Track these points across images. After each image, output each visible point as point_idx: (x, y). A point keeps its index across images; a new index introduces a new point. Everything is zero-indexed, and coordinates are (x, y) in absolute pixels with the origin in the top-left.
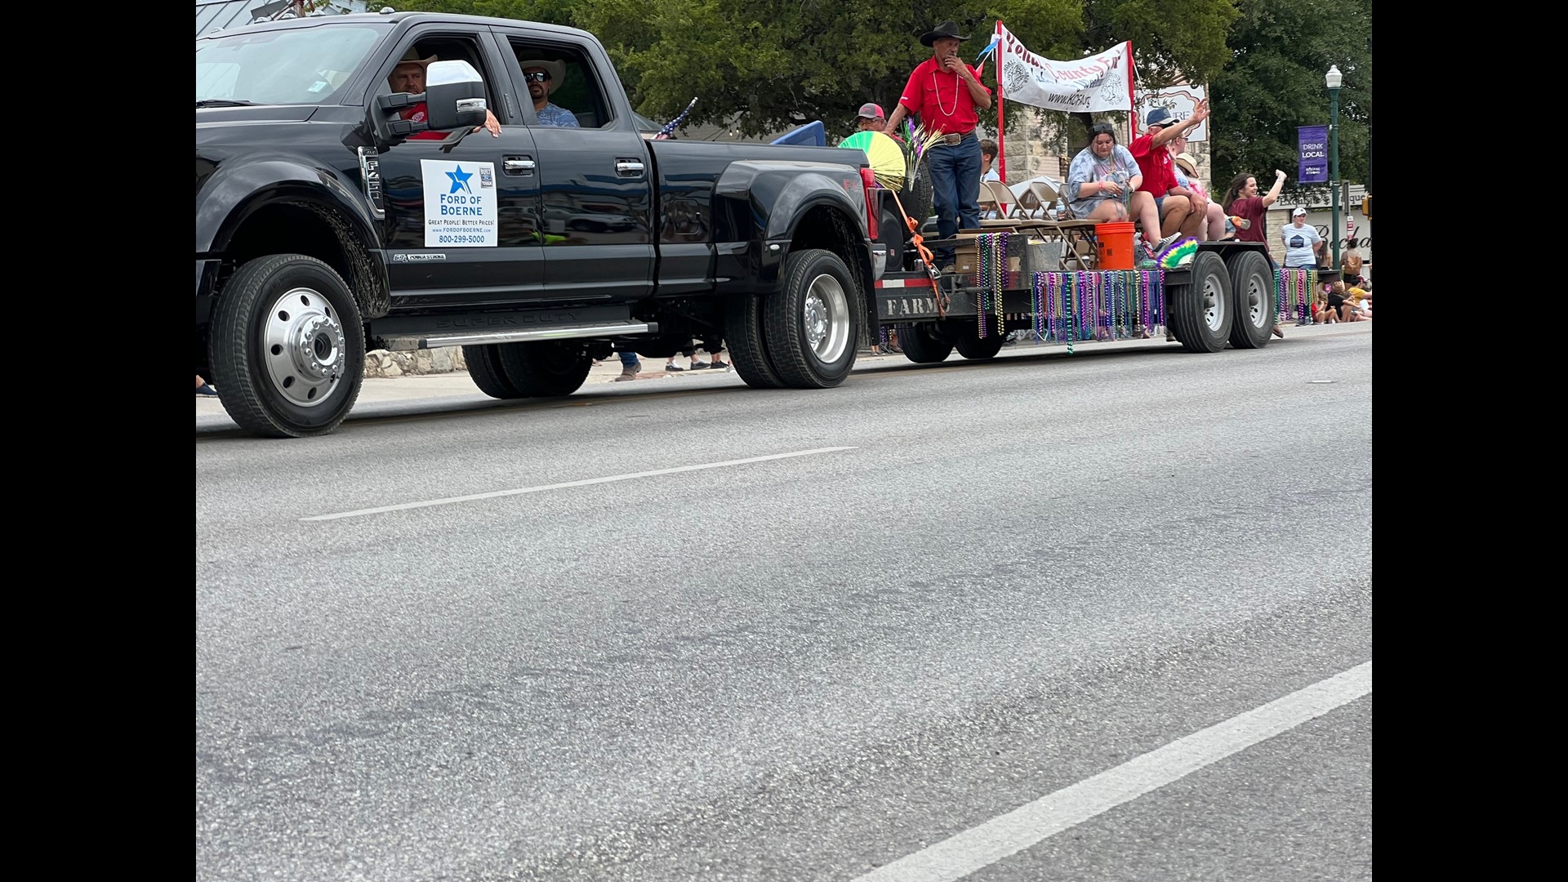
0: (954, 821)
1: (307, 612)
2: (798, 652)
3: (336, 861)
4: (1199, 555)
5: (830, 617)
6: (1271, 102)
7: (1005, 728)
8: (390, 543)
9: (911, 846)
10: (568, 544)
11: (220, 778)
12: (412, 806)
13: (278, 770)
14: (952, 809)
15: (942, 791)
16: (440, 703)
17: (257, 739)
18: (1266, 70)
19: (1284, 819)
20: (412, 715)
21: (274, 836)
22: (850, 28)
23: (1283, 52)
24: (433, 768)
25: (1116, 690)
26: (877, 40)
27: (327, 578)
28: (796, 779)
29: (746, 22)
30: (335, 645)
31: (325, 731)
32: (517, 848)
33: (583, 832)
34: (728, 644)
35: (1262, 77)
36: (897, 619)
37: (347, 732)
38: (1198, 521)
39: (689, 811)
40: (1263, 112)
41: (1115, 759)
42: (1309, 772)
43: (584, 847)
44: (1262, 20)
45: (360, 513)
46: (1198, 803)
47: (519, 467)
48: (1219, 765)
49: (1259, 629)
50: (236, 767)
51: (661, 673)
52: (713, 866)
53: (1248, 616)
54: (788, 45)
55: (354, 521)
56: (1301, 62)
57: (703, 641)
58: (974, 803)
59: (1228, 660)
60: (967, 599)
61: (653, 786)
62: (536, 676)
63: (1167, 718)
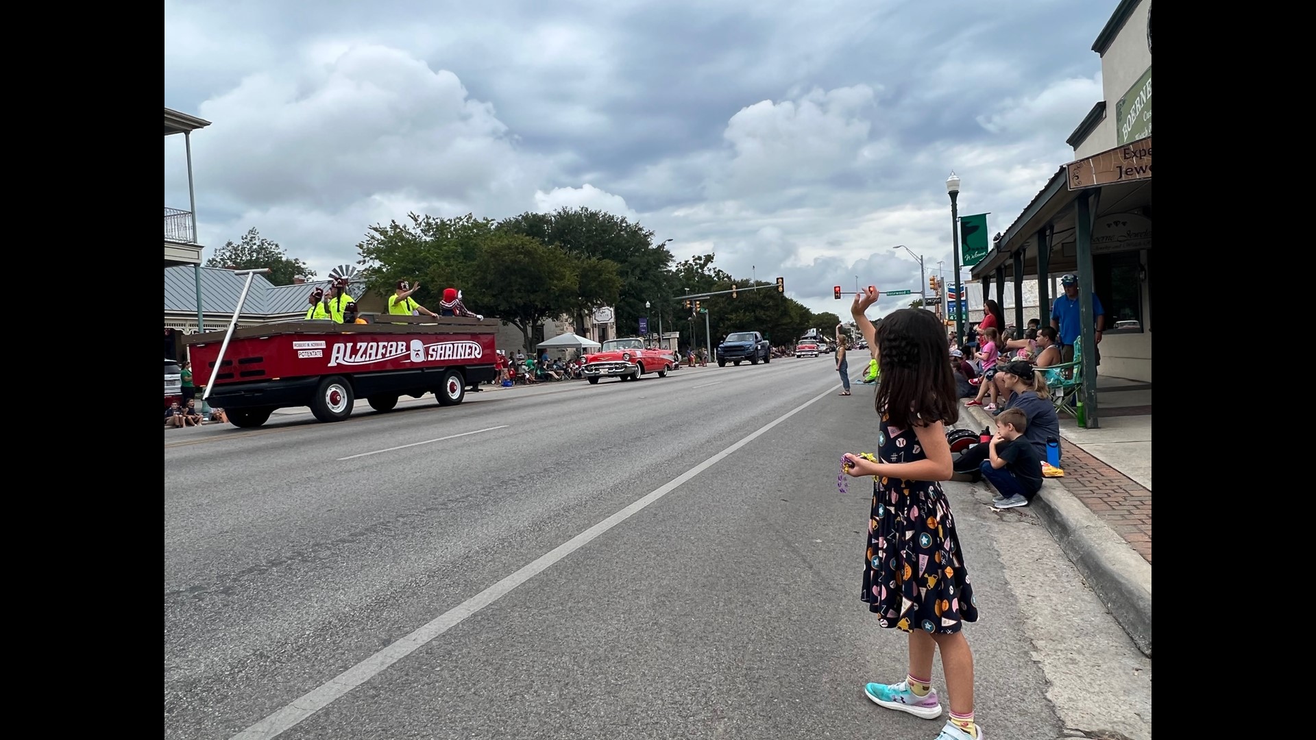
0: (523, 563)
1: (335, 496)
2: (484, 503)
3: (336, 590)
4: (602, 462)
5: (494, 490)
6: (631, 311)
7: (540, 529)
8: (363, 468)
9: (509, 573)
10: (419, 466)
11: (303, 561)
12: (362, 568)
13: (321, 556)
14: (522, 559)
15: (520, 552)
16: (373, 529)
17: (316, 545)
18: (630, 302)
19: (615, 554)
20: (364, 534)
21: (318, 581)
22: (512, 291)
23: (635, 298)
24: (369, 553)
25: (573, 513)
26: (520, 295)
27: (343, 483)
28: (477, 552)
29: (481, 289)
30: (343, 509)
31: (337, 541)
32: (391, 584)
33: (411, 576)
34: (463, 502)
35: (629, 304)
36: (514, 490)
37: (343, 541)
38: (603, 450)
39: (444, 566)
40: (630, 314)
41: (570, 537)
42: (623, 537)
43: (412, 582)
44: (629, 289)
45: (355, 456)
46: (591, 551)
47: (407, 437)
48: (598, 537)
49: (615, 488)
50: (308, 556)
51: (442, 513)
52: (450, 585)
53: (612, 484)
54: (494, 296)
55: (353, 459)
56: (639, 300)
57: (456, 501)
58: (529, 556)
59: (605, 500)
60: (535, 482)
61: (435, 557)
62: (404, 517)
63: (586, 522)
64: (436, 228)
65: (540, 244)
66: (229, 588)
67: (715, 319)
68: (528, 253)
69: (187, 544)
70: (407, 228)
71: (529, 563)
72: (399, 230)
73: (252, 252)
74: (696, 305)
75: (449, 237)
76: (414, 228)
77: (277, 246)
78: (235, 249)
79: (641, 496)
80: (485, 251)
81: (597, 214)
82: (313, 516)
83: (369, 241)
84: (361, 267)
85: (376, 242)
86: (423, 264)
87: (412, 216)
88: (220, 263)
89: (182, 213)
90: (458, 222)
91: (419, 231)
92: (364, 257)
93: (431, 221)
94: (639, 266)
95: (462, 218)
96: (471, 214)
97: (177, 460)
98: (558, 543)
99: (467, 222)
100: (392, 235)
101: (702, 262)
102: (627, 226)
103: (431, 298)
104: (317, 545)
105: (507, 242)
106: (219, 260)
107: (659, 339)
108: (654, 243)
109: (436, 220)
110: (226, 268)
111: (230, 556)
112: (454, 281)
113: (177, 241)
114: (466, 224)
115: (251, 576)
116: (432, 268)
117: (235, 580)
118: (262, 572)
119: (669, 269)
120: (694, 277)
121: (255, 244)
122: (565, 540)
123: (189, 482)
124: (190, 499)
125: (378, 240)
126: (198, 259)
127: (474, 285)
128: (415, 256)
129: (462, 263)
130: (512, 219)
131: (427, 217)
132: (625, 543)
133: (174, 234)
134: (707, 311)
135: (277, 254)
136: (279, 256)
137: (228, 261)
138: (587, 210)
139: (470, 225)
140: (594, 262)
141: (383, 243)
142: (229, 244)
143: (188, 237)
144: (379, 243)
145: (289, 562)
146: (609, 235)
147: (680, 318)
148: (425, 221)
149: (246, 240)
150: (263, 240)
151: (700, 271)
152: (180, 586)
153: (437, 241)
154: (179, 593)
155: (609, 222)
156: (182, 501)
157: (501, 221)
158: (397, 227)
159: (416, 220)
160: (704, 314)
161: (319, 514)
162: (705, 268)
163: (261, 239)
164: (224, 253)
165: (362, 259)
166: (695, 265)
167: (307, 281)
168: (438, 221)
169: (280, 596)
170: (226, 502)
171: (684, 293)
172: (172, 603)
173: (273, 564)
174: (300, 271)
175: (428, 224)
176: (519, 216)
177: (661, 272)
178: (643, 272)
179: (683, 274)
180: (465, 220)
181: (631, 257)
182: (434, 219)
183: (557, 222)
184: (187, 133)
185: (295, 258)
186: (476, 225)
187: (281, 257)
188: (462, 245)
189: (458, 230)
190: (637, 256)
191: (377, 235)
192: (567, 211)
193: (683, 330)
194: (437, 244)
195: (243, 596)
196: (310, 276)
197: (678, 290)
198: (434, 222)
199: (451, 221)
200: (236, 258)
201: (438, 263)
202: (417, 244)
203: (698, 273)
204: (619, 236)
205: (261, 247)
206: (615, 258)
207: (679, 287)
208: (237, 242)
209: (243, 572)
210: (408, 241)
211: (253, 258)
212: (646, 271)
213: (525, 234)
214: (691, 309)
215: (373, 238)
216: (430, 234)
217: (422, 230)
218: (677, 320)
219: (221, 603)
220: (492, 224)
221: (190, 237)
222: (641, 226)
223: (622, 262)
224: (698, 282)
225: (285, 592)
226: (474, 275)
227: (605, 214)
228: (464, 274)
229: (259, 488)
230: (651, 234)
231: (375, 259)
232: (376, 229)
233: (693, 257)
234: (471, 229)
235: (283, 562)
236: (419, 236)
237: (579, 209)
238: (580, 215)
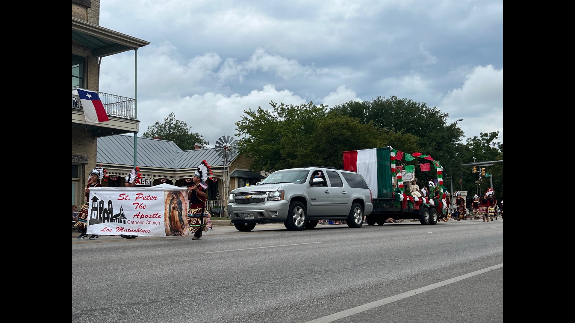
1: (199, 271)
2: (296, 283)
4: (388, 267)
5: (305, 276)
7: (332, 299)
8: (221, 258)
11: (171, 302)
12: (207, 309)
13: (183, 301)
15: (315, 311)
16: (219, 290)
20: (213, 292)
21: (178, 313)
24: (214, 302)
25: (359, 293)
27: (206, 264)
28: (285, 307)
29: (316, 154)
30: (202, 277)
31: (195, 294)
32: (223, 318)
33: (237, 315)
34: (282, 280)
36: (319, 277)
37: (199, 294)
38: (391, 260)
39: (260, 312)
41: (353, 306)
42: (393, 311)
43: (237, 318)
45: (218, 252)
46: (367, 316)
48: (375, 308)
49: (394, 282)
50: (175, 300)
51: (266, 285)
53: (392, 279)
54: (325, 159)
55: (216, 253)
57: (277, 279)
58: (320, 314)
59: (385, 288)
60: (335, 274)
61: (255, 307)
62: (240, 285)
63: (367, 299)
64: (288, 112)
65: (359, 122)
66: (124, 311)
67: (498, 182)
68: (350, 129)
69: (105, 287)
70: (268, 112)
71: (320, 317)
72: (263, 113)
73: (170, 128)
74: (482, 171)
75: (296, 118)
76: (273, 112)
77: (185, 124)
78: (161, 127)
79: (412, 288)
80: (320, 127)
81: (404, 101)
82: (183, 280)
83: (243, 121)
84: (238, 139)
85: (248, 121)
86: (277, 136)
87: (272, 103)
88: (151, 135)
89: (129, 99)
90: (303, 108)
91: (276, 114)
92: (240, 131)
93: (284, 107)
94: (435, 139)
95: (306, 105)
96: (312, 102)
97: (109, 248)
98: (344, 309)
99: (309, 108)
100: (258, 116)
101: (488, 138)
102: (427, 110)
103: (282, 159)
104: (182, 294)
105: (335, 121)
106: (150, 134)
107: (451, 196)
108: (448, 122)
109: (288, 107)
110: (154, 138)
111: (128, 295)
112: (297, 148)
113: (125, 118)
114: (308, 109)
115: (138, 306)
116: (283, 139)
117: (128, 307)
118: (145, 305)
119: (460, 142)
120: (482, 149)
121: (172, 123)
122: (348, 307)
123: (114, 258)
124: (112, 266)
125: (249, 120)
126: (137, 129)
127: (311, 151)
128: (272, 131)
129: (303, 136)
130: (340, 106)
131: (282, 104)
132: (394, 314)
133: (124, 113)
134: (491, 175)
135: (185, 130)
136: (187, 131)
137: (155, 134)
138: (396, 98)
139: (311, 110)
140: (399, 135)
141: (252, 122)
142: (157, 123)
143: (132, 115)
144: (249, 122)
145: (163, 301)
146: (412, 116)
147: (469, 181)
148: (281, 107)
149: (167, 121)
150: (177, 121)
151: (486, 145)
152: (96, 307)
153: (288, 121)
154: (94, 310)
155: (412, 107)
156: (107, 267)
157: (332, 107)
158: (262, 111)
159: (275, 107)
160: (489, 178)
161: (187, 279)
162: (491, 143)
163: (176, 120)
164: (153, 129)
165: (238, 132)
166: (482, 140)
167: (203, 148)
168: (289, 107)
169: (153, 318)
170: (133, 269)
171: (472, 161)
172: (90, 315)
173: (153, 302)
174: (199, 141)
175: (283, 109)
176: (346, 104)
177: (453, 144)
178: (439, 144)
179: (472, 147)
180: (308, 106)
181: (429, 132)
182: (286, 106)
183: (373, 107)
184: (136, 49)
185: (196, 133)
186: (315, 109)
187: (188, 132)
188: (304, 123)
189: (303, 113)
190: (434, 132)
191: (250, 118)
192: (381, 99)
193: (472, 190)
194: (288, 123)
195: (131, 316)
196: (205, 145)
197: (467, 159)
198: (286, 108)
199: (298, 107)
200: (160, 133)
201: (287, 136)
202: (274, 123)
203: (484, 145)
204: (420, 117)
205: (176, 125)
206: (417, 133)
207: (469, 157)
208: (162, 122)
209: (134, 304)
210: (269, 121)
211: (171, 133)
212: (441, 143)
213: (348, 115)
214: (478, 174)
215: (246, 118)
216: (284, 116)
217: (278, 113)
218: (466, 183)
219: (118, 318)
220: (326, 109)
221: (133, 114)
222: (438, 109)
223: (422, 136)
224: (484, 153)
225: (156, 316)
226: (311, 144)
227: (410, 101)
228: (304, 143)
229: (154, 264)
230: (446, 115)
231: (246, 133)
232: (248, 113)
233: (481, 134)
234: (311, 112)
235: (158, 301)
236: (276, 118)
237: (390, 98)
238: (391, 102)
